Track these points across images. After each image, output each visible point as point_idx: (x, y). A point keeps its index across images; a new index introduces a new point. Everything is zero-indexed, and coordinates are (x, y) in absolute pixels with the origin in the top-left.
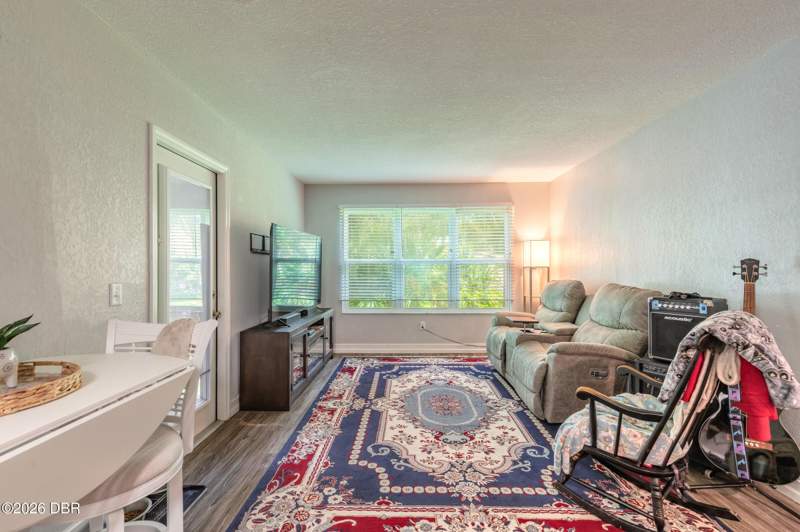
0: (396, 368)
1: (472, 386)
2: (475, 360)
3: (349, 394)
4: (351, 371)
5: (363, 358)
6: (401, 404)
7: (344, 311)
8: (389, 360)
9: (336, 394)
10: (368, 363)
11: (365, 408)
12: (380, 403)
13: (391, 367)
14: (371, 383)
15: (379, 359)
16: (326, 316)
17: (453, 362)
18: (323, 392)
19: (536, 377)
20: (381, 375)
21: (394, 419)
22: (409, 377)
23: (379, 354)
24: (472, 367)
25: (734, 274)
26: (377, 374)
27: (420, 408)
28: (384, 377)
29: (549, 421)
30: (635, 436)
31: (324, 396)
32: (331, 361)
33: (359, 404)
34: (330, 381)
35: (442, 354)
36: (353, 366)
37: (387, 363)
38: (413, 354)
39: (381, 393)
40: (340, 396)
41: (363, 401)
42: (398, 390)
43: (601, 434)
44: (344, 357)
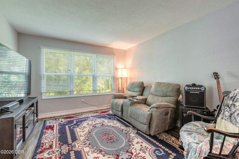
0: (75, 122)
1: (112, 124)
2: (105, 112)
3: (56, 143)
4: (52, 128)
5: (56, 119)
6: (88, 142)
7: (43, 98)
8: (70, 118)
9: (47, 146)
10: (60, 121)
11: (69, 151)
12: (77, 145)
13: (72, 122)
14: (66, 133)
15: (64, 118)
16: (34, 101)
17: (97, 114)
18: (37, 147)
19: (147, 119)
20: (69, 127)
21: (90, 153)
22: (84, 125)
23: (63, 116)
24: (106, 115)
25: (212, 77)
26: (67, 127)
27: (99, 142)
28: (71, 128)
29: (152, 135)
30: (229, 145)
31: (40, 150)
32: (37, 124)
33: (65, 149)
34: (41, 137)
35: (91, 112)
36: (51, 124)
37: (69, 120)
38: (79, 113)
39: (74, 139)
40: (51, 147)
41: (67, 146)
42: (82, 134)
43: (215, 146)
44: (44, 120)
